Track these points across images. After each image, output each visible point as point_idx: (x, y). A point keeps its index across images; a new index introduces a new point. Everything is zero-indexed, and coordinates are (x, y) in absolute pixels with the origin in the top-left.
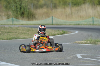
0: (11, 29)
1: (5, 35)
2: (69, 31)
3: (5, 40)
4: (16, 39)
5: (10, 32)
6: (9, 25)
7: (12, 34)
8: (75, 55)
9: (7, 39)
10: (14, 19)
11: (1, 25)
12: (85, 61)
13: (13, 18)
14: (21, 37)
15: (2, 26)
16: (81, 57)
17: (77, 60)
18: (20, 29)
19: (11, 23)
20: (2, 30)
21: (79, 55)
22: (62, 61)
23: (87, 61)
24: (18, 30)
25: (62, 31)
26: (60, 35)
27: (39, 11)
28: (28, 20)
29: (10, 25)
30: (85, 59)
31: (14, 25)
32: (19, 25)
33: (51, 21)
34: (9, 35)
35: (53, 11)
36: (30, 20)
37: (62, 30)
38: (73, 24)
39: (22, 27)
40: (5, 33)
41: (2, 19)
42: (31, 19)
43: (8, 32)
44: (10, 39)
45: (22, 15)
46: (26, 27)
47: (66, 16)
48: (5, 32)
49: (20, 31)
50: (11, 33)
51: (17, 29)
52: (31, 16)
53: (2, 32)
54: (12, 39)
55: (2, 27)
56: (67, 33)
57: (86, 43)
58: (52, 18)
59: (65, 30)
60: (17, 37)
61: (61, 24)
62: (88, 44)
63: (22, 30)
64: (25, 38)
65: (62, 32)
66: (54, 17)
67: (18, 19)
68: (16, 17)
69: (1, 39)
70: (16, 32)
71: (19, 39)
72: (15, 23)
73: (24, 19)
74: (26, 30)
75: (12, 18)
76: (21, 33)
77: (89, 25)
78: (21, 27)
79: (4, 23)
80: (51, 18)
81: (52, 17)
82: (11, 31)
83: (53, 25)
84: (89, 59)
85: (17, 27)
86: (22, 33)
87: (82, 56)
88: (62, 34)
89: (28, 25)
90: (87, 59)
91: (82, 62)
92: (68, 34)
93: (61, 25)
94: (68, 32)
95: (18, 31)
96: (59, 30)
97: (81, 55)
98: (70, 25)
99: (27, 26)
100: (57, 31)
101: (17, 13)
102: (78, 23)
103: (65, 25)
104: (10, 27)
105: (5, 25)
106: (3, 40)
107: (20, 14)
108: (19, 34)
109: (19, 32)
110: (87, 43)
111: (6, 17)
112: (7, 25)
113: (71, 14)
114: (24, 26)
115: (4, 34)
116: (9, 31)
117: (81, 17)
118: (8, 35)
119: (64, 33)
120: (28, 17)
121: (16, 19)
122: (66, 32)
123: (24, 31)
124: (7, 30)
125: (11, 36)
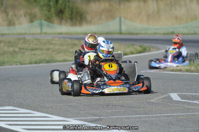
0: (38, 43)
1: (26, 54)
2: (153, 47)
3: (27, 64)
4: (48, 62)
5: (36, 49)
6: (33, 34)
7: (40, 52)
8: (167, 95)
9: (31, 63)
10: (43, 22)
11: (19, 34)
12: (188, 107)
13: (41, 20)
14: (59, 59)
15: (20, 37)
16: (179, 99)
17: (171, 104)
18: (56, 42)
19: (38, 31)
20: (19, 46)
21: (176, 94)
22: (142, 106)
23: (191, 107)
24: (51, 44)
25: (141, 46)
26: (136, 54)
27: (94, 7)
28: (72, 25)
29: (37, 34)
30: (187, 102)
31: (43, 35)
32: (54, 34)
33: (118, 26)
34: (34, 54)
35: (122, 6)
36: (76, 25)
37: (141, 44)
38: (162, 32)
39: (60, 38)
40: (25, 50)
41: (20, 24)
42: (78, 23)
43: (32, 50)
44: (36, 63)
45: (60, 14)
46: (67, 40)
47: (148, 16)
48: (27, 49)
49: (57, 47)
50: (38, 51)
51: (49, 42)
52: (77, 17)
53: (20, 49)
54: (39, 63)
55: (20, 40)
56: (149, 51)
57: (187, 71)
58: (120, 21)
59: (146, 45)
60: (51, 58)
61: (138, 32)
62: (192, 72)
63: (61, 45)
64: (65, 61)
65: (139, 49)
66: (123, 19)
67: (51, 22)
68: (49, 19)
69: (18, 64)
70: (48, 49)
71: (55, 62)
72: (46, 30)
73: (64, 22)
74: (68, 45)
75: (39, 21)
76: (58, 49)
77: (193, 34)
78: (57, 39)
79: (23, 31)
80: (117, 20)
81: (120, 18)
82: (37, 46)
83: (121, 33)
84: (195, 102)
85: (50, 38)
86: (61, 52)
87: (182, 97)
88: (139, 53)
89: (71, 34)
90: (191, 102)
91: (182, 109)
92: (152, 51)
93: (137, 34)
94: (151, 49)
95: (51, 47)
96: (133, 45)
97: (178, 95)
98: (155, 34)
99: (70, 36)
100: (129, 47)
101: (49, 11)
102: (171, 31)
103: (146, 34)
104: (36, 39)
105: (26, 35)
106: (23, 66)
107: (55, 13)
108: (54, 53)
109: (53, 48)
110: (190, 70)
111: (28, 18)
112: (30, 34)
113: (158, 12)
114: (65, 36)
115: (24, 53)
116: (35, 47)
117: (176, 18)
118: (31, 54)
119: (144, 51)
120: (71, 19)
121: (48, 22)
122: (148, 49)
123: (65, 47)
124: (30, 44)
125: (39, 57)
